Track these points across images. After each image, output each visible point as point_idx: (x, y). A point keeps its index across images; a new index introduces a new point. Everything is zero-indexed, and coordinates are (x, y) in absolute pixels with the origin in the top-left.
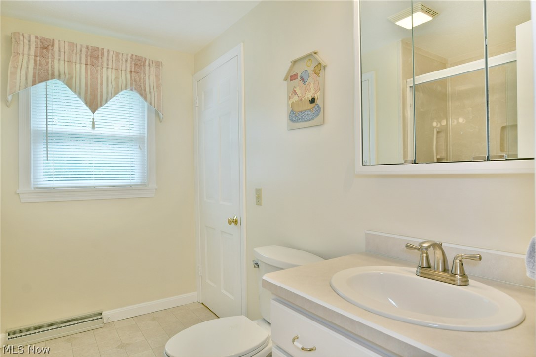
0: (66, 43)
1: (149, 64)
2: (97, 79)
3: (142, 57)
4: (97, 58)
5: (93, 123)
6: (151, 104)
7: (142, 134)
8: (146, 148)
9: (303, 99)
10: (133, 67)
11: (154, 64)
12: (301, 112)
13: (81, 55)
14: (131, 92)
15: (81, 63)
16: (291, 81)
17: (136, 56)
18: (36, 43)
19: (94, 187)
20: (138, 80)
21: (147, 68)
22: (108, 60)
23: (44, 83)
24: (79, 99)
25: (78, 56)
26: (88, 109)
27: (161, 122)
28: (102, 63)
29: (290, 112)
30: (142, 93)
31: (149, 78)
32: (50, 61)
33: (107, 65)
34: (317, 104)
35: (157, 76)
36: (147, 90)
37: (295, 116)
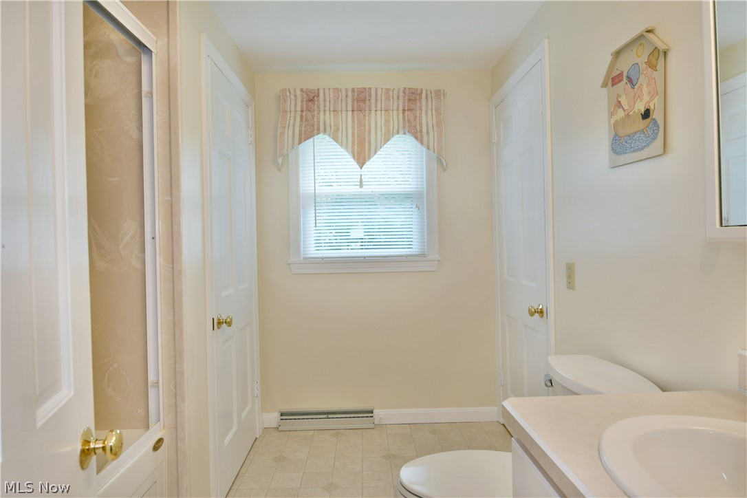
0: (331, 90)
1: (427, 95)
2: (365, 126)
3: (417, 89)
4: (364, 101)
5: (361, 179)
6: (428, 148)
7: (419, 190)
8: (425, 207)
9: (631, 113)
10: (407, 104)
11: (433, 95)
12: (629, 136)
13: (346, 100)
14: (405, 136)
15: (347, 111)
16: (613, 85)
17: (409, 89)
18: (302, 96)
19: (365, 257)
20: (412, 120)
21: (424, 101)
22: (376, 100)
23: (311, 140)
24: (346, 153)
25: (344, 102)
26: (355, 163)
27: (444, 171)
28: (370, 106)
29: (612, 139)
30: (418, 135)
31: (427, 115)
32: (316, 115)
33: (376, 107)
34: (654, 119)
35: (437, 110)
36: (424, 130)
37: (620, 145)
